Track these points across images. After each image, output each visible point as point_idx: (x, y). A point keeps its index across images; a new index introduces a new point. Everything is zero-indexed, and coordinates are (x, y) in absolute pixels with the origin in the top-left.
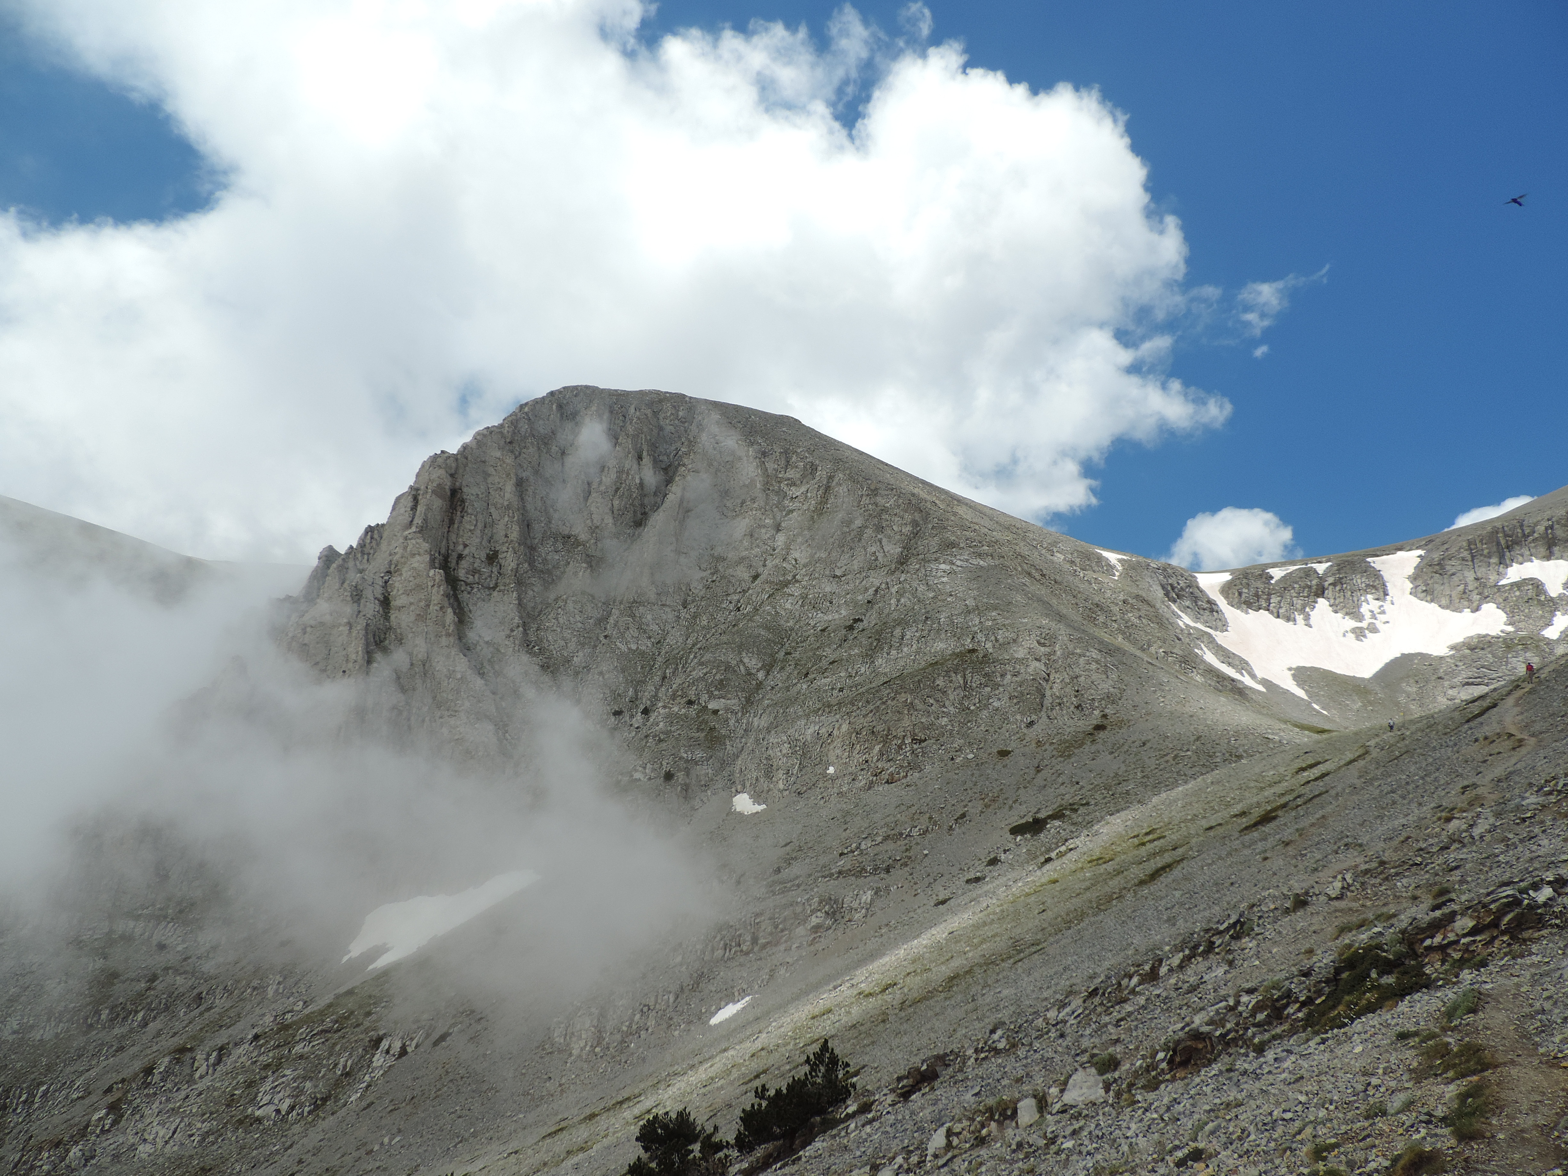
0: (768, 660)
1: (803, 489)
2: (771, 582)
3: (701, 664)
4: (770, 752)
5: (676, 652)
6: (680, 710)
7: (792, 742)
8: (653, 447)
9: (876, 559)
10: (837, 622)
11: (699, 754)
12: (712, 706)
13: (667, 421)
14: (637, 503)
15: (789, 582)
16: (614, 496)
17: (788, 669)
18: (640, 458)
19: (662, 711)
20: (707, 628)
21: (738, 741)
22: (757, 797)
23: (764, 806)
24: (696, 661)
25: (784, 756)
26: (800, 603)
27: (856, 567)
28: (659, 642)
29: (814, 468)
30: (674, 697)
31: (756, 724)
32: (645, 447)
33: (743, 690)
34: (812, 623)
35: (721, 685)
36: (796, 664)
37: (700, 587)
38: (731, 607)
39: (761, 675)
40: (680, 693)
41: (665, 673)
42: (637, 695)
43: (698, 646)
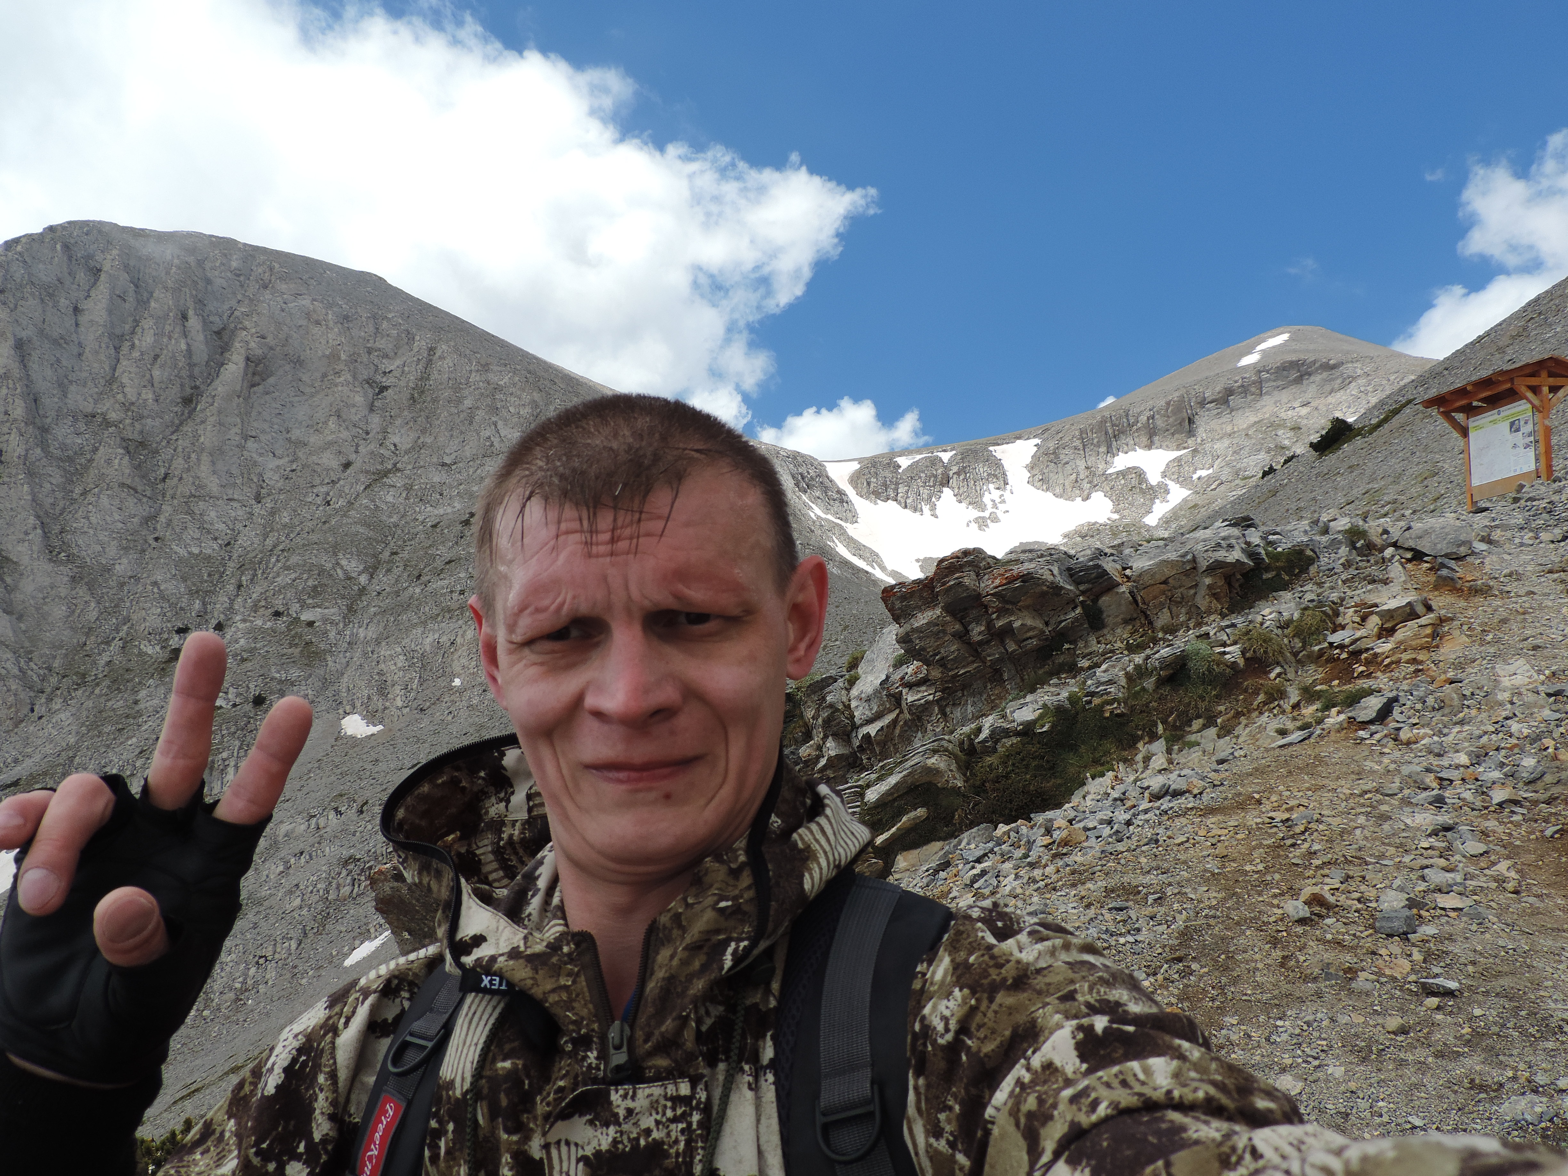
0: (371, 561)
1: (398, 362)
2: (367, 472)
3: (288, 568)
4: (382, 666)
5: (253, 554)
6: (265, 623)
7: (409, 654)
8: (200, 303)
9: (492, 445)
10: (450, 517)
11: (295, 673)
12: (306, 616)
13: (217, 273)
14: (184, 373)
15: (389, 471)
16: (152, 364)
17: (395, 570)
18: (185, 317)
19: (241, 626)
20: (288, 527)
21: (341, 655)
22: (371, 717)
23: (380, 727)
24: (280, 565)
25: (400, 669)
26: (404, 495)
27: (468, 455)
28: (229, 544)
29: (411, 338)
30: (255, 608)
31: (362, 635)
32: (190, 304)
33: (343, 597)
34: (421, 518)
35: (315, 591)
36: (406, 566)
37: (276, 477)
38: (319, 501)
39: (363, 579)
40: (263, 603)
41: (240, 581)
42: (206, 609)
43: (281, 547)
